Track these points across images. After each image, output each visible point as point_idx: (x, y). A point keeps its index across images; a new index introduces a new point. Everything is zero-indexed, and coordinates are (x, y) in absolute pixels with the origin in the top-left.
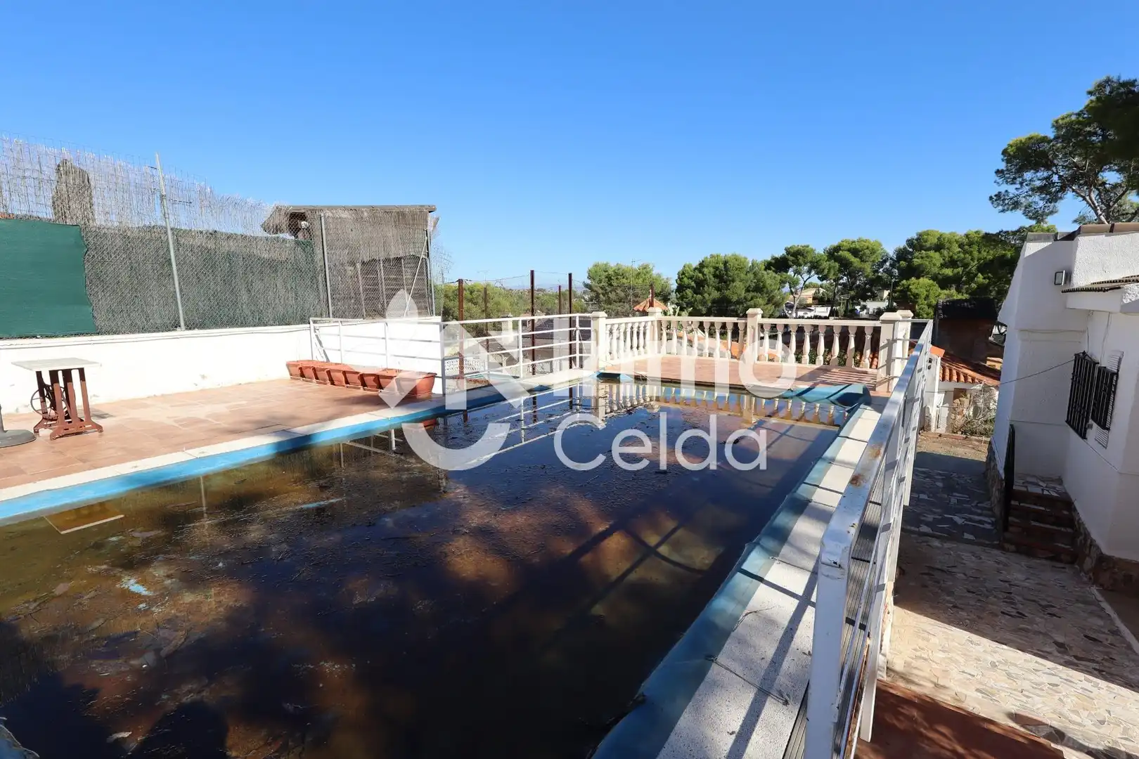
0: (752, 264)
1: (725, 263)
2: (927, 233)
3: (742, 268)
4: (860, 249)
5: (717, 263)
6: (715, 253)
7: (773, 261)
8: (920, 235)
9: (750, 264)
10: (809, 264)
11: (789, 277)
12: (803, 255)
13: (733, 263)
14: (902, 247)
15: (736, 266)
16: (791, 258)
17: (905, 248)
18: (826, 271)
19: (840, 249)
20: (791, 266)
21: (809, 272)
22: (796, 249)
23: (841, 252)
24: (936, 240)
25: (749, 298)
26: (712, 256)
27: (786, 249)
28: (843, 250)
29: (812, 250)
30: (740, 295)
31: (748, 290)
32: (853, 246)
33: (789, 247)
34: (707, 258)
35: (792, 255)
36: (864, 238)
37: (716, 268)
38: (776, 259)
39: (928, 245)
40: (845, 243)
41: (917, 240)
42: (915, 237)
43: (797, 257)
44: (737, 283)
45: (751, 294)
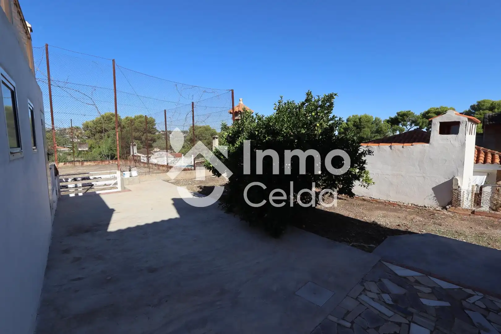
0: (375, 119)
1: (360, 119)
2: (484, 101)
3: (369, 121)
4: (441, 112)
5: (356, 119)
6: (355, 115)
7: (390, 120)
8: (479, 103)
9: (374, 119)
10: (411, 121)
11: (400, 128)
12: (407, 116)
13: (364, 119)
14: (468, 110)
15: (366, 120)
16: (400, 117)
17: (469, 111)
18: (421, 124)
19: (430, 113)
20: (400, 122)
21: (411, 125)
22: (403, 113)
23: (429, 114)
24: (490, 105)
25: (373, 136)
26: (353, 116)
27: (397, 113)
28: (431, 113)
29: (412, 113)
30: (368, 135)
31: (372, 133)
32: (437, 110)
33: (399, 112)
34: (350, 116)
35: (401, 116)
36: (444, 106)
37: (355, 122)
38: (392, 119)
39: (484, 108)
40: (432, 109)
41: (477, 105)
42: (476, 104)
43: (403, 117)
44: (366, 129)
45: (374, 135)
